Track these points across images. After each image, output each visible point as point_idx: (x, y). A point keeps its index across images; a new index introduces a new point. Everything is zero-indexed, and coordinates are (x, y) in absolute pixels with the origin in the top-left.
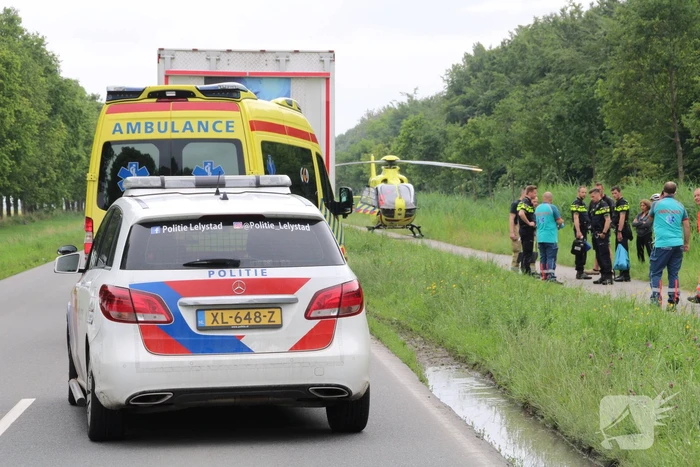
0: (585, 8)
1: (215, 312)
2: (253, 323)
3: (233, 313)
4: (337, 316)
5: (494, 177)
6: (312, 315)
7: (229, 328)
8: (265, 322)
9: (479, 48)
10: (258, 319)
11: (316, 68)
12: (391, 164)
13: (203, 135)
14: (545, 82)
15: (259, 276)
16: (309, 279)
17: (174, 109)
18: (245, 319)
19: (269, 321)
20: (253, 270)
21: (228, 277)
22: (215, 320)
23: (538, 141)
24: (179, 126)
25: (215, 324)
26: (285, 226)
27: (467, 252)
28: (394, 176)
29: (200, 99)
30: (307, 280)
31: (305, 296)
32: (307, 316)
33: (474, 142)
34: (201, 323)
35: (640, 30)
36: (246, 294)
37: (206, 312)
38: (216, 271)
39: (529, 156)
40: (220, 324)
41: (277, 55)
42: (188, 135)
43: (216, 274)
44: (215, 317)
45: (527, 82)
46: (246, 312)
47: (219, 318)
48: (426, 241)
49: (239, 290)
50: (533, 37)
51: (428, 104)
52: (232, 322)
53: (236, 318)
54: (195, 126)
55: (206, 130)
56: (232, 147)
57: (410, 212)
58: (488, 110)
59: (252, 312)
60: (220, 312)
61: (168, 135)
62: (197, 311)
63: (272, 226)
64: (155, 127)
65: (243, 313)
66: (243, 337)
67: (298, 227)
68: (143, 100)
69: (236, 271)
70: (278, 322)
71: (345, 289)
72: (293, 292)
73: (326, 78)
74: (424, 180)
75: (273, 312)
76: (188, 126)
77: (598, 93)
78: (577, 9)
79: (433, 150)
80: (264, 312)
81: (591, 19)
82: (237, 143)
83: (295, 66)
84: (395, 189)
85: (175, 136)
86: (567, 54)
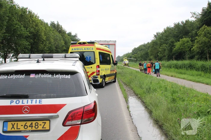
0: (146, 44)
1: (13, 123)
2: (34, 129)
3: (24, 123)
4: (81, 124)
5: (137, 60)
6: (66, 124)
7: (20, 132)
8: (40, 128)
9: (135, 48)
10: (37, 127)
11: (113, 43)
12: (126, 59)
13: (87, 50)
14: (142, 51)
15: (38, 103)
16: (66, 104)
17: (83, 46)
18: (30, 126)
19: (43, 128)
20: (35, 100)
21: (20, 104)
22: (13, 127)
23: (142, 57)
24: (83, 49)
25: (13, 130)
26: (57, 76)
27: (135, 69)
28: (126, 60)
29: (87, 44)
30: (64, 105)
31: (63, 114)
32: (64, 124)
33: (135, 57)
34: (5, 129)
35: (153, 45)
36: (29, 113)
37: (9, 123)
38: (15, 100)
39: (141, 58)
40: (16, 130)
41: (107, 41)
42: (85, 50)
43: (15, 103)
44: (13, 126)
45: (140, 51)
46: (30, 122)
47: (15, 126)
48: (130, 67)
49: (26, 112)
50: (141, 46)
51: (130, 53)
52: (22, 128)
53: (25, 126)
54: (86, 49)
55: (88, 50)
56: (93, 53)
57: (128, 64)
58: (136, 54)
59: (34, 122)
60: (16, 123)
61: (81, 51)
62: (4, 122)
63: (50, 76)
64: (79, 49)
65: (29, 123)
66: (28, 136)
67: (64, 76)
68: (77, 44)
69: (25, 101)
70: (48, 128)
71: (86, 109)
72: (56, 112)
73: (115, 45)
74: (129, 60)
75: (45, 123)
76: (85, 49)
77: (148, 51)
78: (145, 44)
79: (131, 57)
80: (40, 123)
81: (146, 45)
82: (94, 52)
83: (110, 43)
84: (126, 61)
85: (83, 51)
86: (144, 48)
